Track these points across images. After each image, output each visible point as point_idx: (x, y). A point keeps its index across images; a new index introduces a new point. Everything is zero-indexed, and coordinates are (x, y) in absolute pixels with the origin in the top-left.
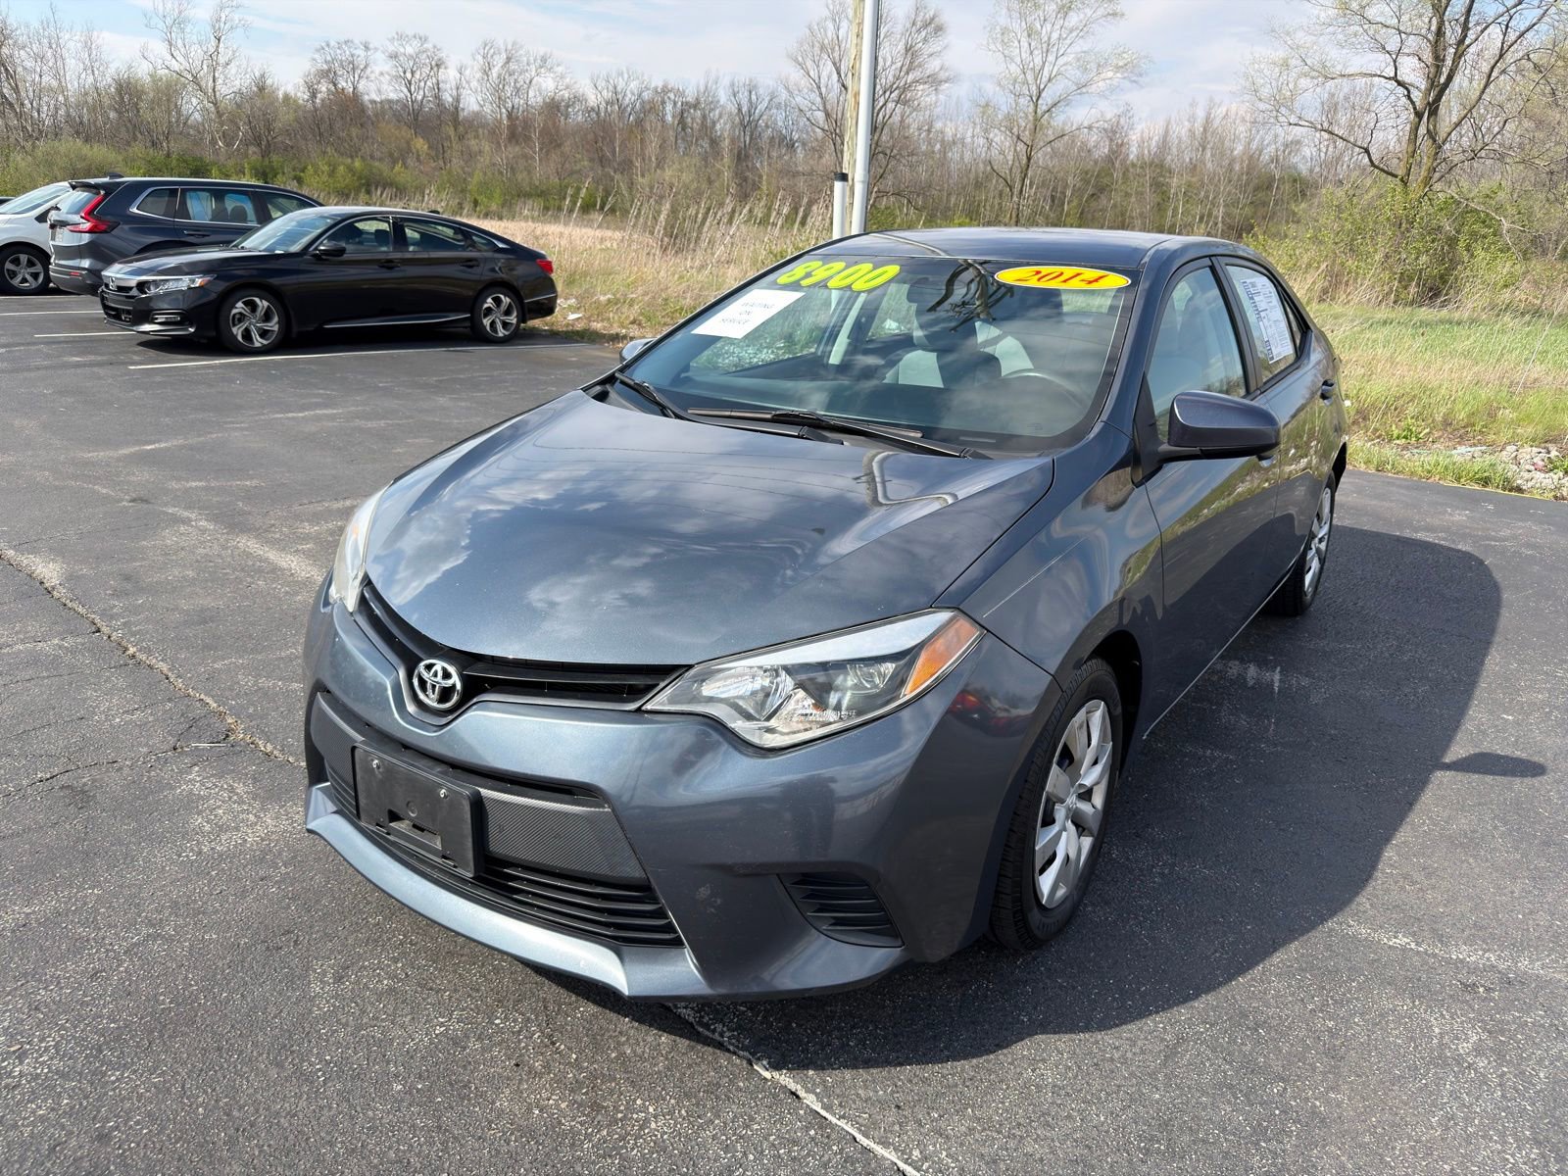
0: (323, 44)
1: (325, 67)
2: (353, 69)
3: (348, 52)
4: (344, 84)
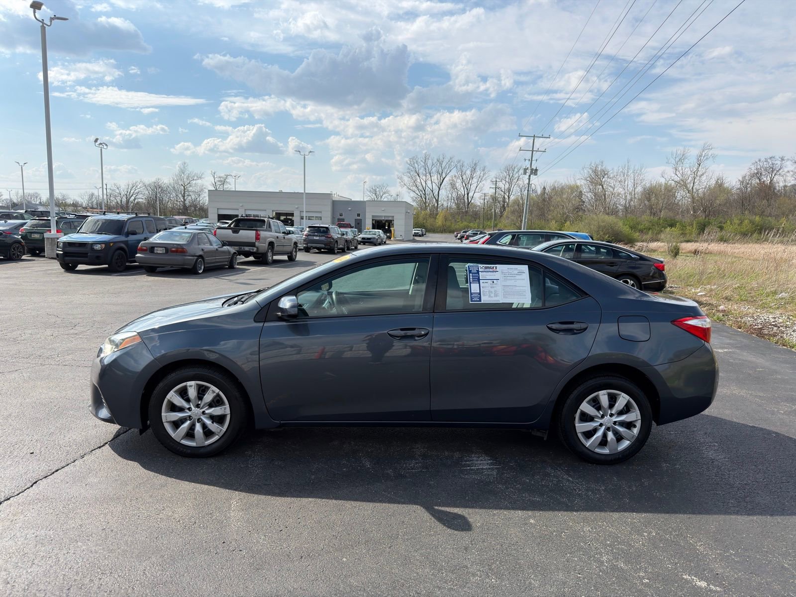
0: (757, 160)
1: (756, 171)
2: (772, 171)
3: (771, 163)
4: (765, 179)
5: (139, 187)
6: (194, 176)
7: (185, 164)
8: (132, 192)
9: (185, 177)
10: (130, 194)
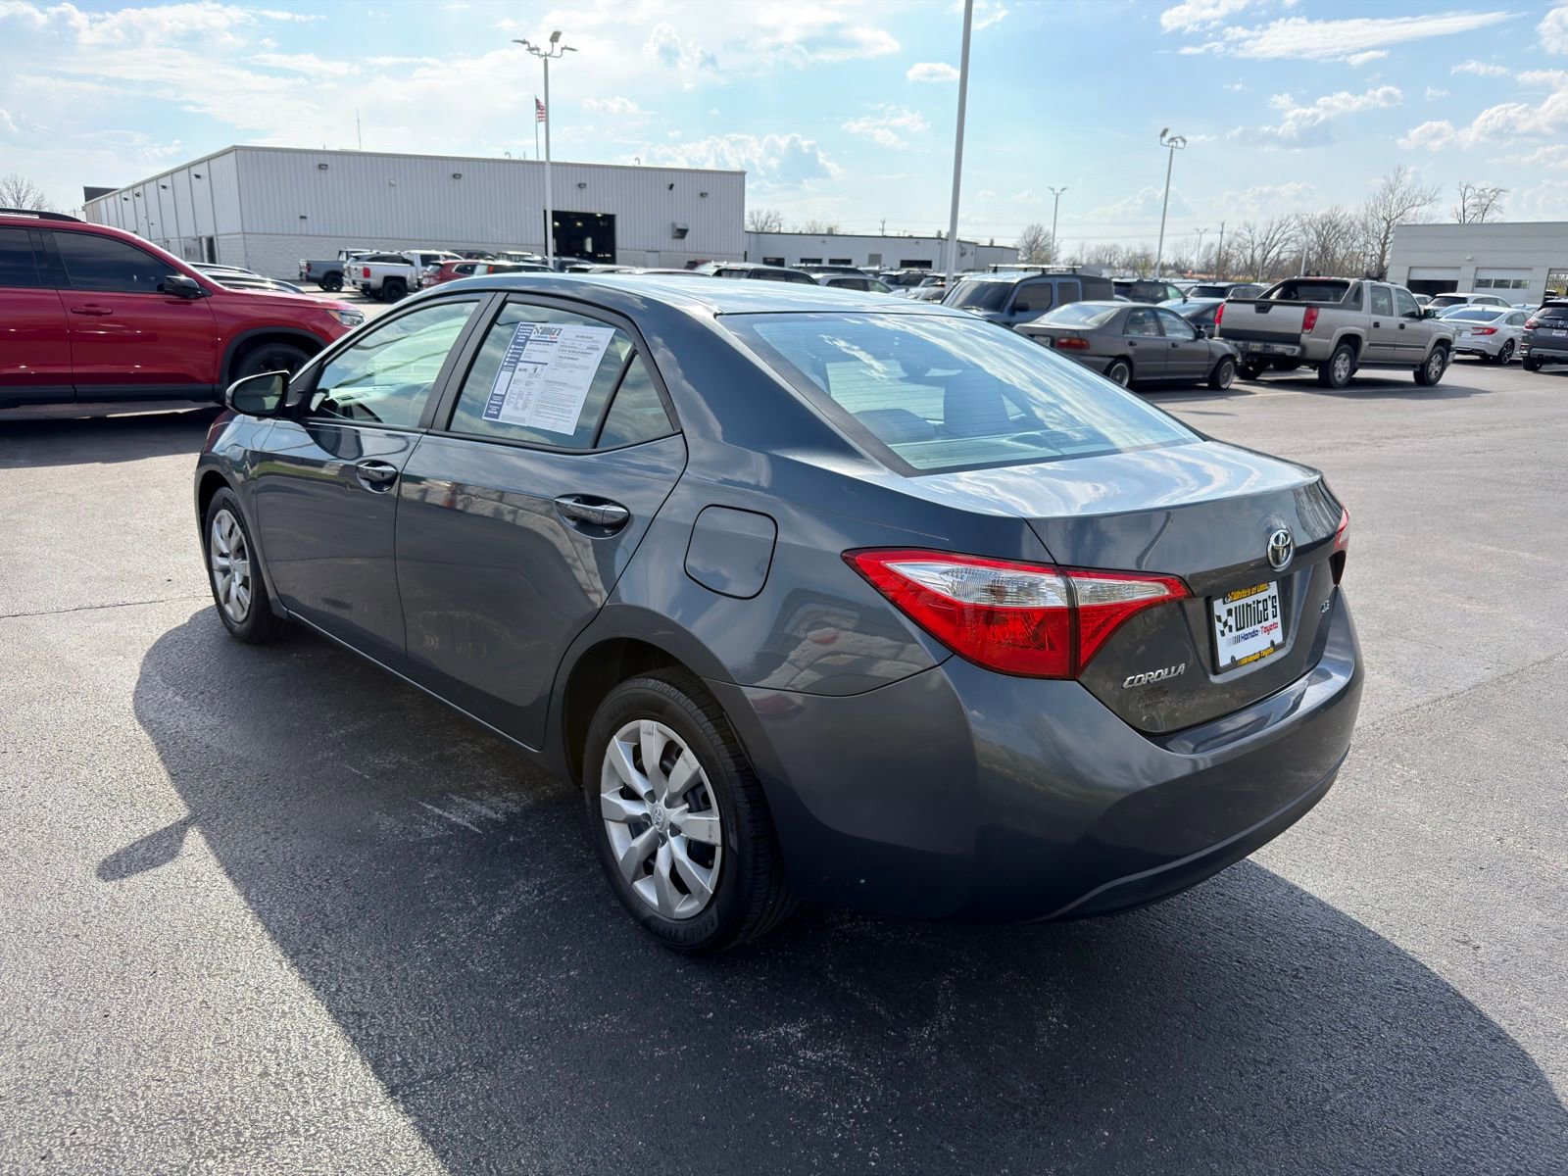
5: (1291, 227)
6: (1416, 197)
7: (1400, 170)
8: (1276, 237)
9: (1395, 200)
10: (1271, 242)
